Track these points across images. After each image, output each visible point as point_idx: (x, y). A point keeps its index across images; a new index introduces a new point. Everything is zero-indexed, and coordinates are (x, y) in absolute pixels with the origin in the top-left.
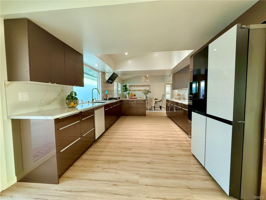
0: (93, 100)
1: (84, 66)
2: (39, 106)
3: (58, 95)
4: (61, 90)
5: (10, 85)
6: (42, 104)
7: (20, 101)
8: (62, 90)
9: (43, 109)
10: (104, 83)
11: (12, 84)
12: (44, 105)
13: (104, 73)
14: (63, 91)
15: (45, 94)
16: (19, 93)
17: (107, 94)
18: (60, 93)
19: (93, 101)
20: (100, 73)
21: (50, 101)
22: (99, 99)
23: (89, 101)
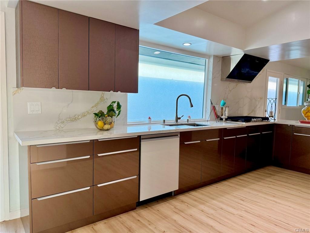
0: (178, 119)
1: (139, 46)
2: (57, 123)
3: (93, 107)
4: (100, 99)
5: (18, 93)
6: (62, 119)
7: (28, 113)
8: (102, 99)
9: (63, 128)
10: (222, 80)
11: (21, 92)
12: (65, 121)
13: (225, 59)
14: (104, 100)
15: (69, 104)
16: (28, 103)
17: (222, 108)
18: (98, 104)
19: (177, 121)
20: (212, 60)
21: (76, 116)
22: (204, 118)
23: (164, 121)
